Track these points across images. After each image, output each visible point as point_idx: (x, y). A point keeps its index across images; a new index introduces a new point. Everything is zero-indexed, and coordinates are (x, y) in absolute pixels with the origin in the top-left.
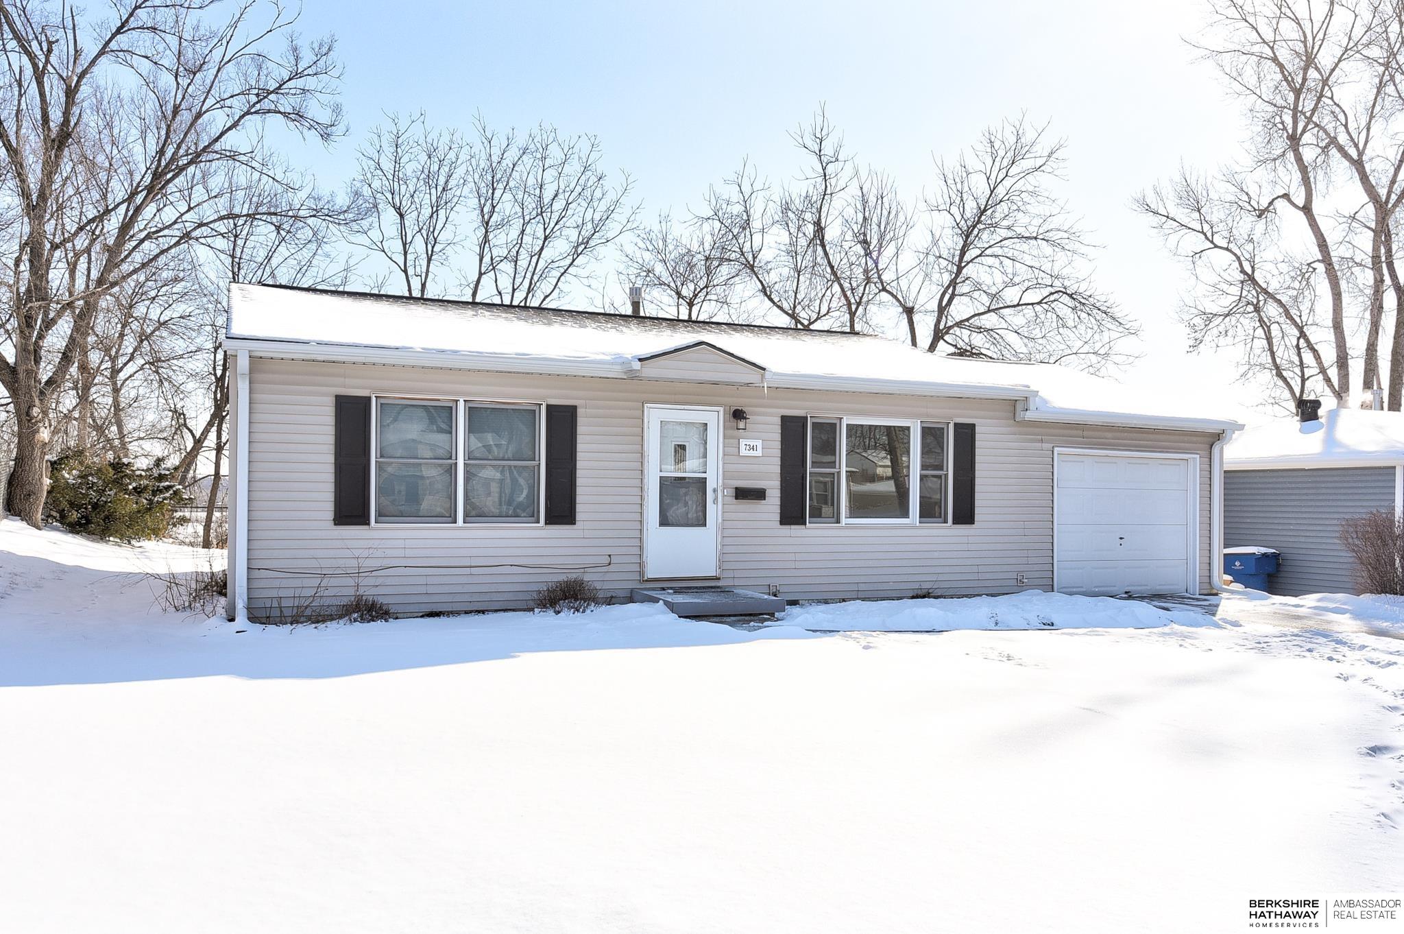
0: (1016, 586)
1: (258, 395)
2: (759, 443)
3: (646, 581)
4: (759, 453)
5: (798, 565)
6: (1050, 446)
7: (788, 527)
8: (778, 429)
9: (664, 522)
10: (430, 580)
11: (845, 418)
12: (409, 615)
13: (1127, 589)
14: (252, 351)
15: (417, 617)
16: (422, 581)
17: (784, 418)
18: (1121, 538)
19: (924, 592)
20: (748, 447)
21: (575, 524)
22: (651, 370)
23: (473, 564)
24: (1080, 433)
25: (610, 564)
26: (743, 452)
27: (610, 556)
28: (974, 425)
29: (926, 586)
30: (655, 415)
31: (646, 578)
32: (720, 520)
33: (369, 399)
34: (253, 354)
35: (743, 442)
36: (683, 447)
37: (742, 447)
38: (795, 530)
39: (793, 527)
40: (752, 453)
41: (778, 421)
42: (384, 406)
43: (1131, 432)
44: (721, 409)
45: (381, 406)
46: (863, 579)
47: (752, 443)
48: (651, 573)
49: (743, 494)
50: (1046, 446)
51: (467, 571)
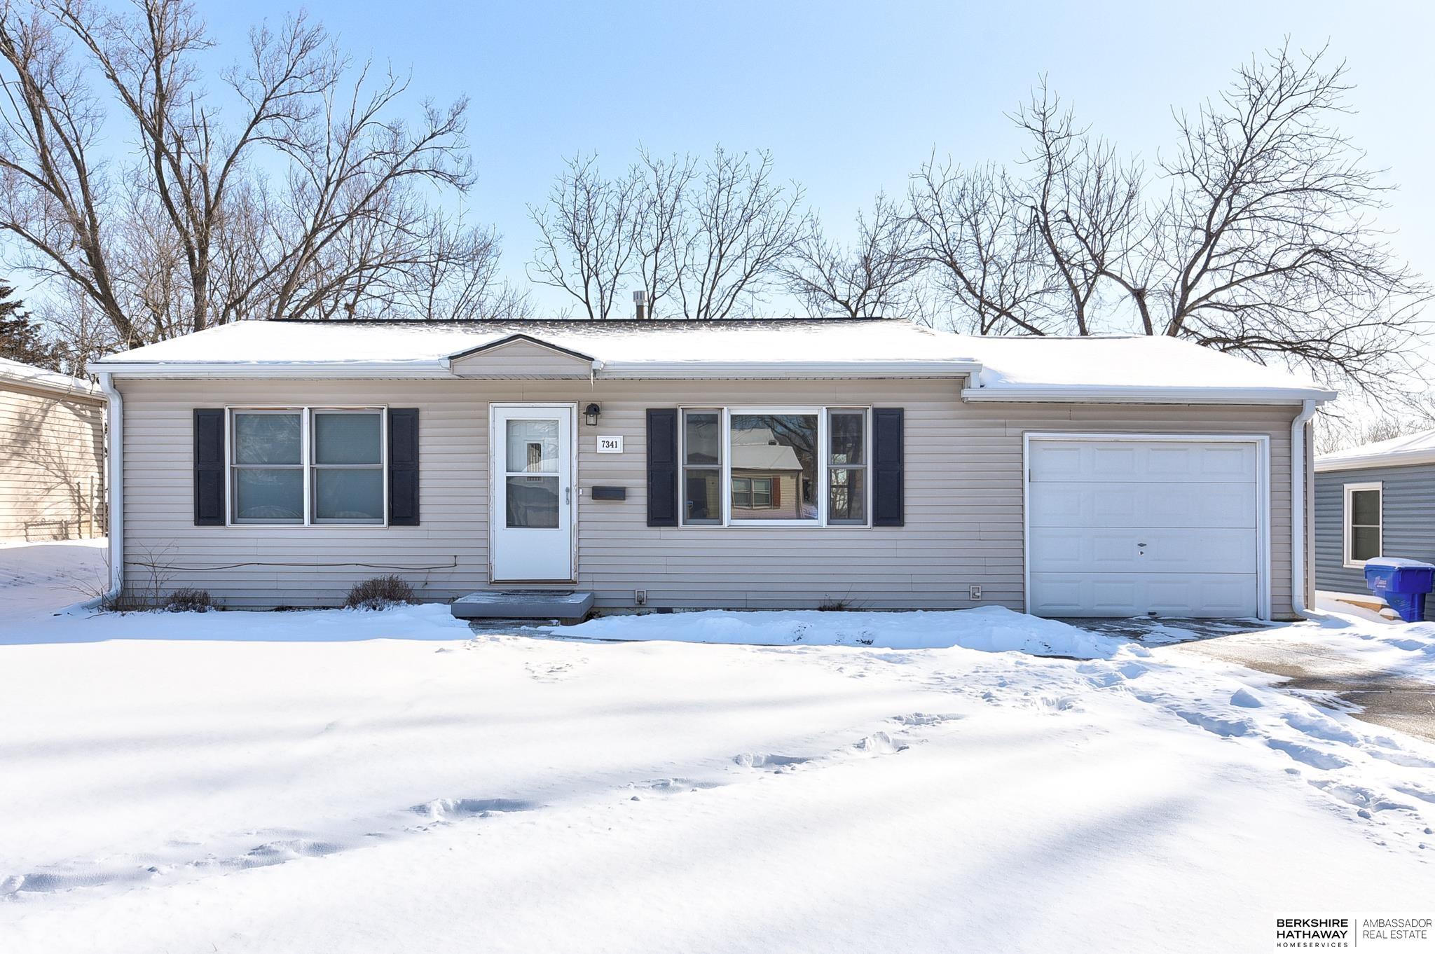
0: (971, 600)
1: (133, 412)
2: (619, 439)
3: (494, 583)
4: (619, 449)
5: (670, 570)
6: (1019, 431)
7: (657, 528)
8: (643, 423)
9: (511, 523)
10: (281, 577)
11: (725, 408)
12: (265, 609)
13: (1152, 609)
14: (115, 373)
15: (272, 610)
16: (273, 577)
17: (648, 410)
18: (1141, 545)
19: (836, 604)
20: (606, 444)
21: (418, 525)
22: (464, 368)
23: (319, 563)
24: (1067, 413)
25: (456, 565)
26: (601, 449)
27: (455, 556)
28: (901, 410)
29: (839, 597)
30: (500, 414)
31: (493, 580)
32: (575, 521)
33: (222, 411)
34: (114, 376)
35: (600, 439)
36: (537, 447)
37: (600, 444)
38: (665, 532)
39: (662, 529)
40: (610, 450)
41: (643, 414)
42: (239, 417)
43: (1162, 410)
44: (575, 405)
45: (236, 417)
46: (752, 587)
47: (611, 439)
48: (497, 576)
49: (600, 493)
50: (1010, 431)
51: (314, 569)
